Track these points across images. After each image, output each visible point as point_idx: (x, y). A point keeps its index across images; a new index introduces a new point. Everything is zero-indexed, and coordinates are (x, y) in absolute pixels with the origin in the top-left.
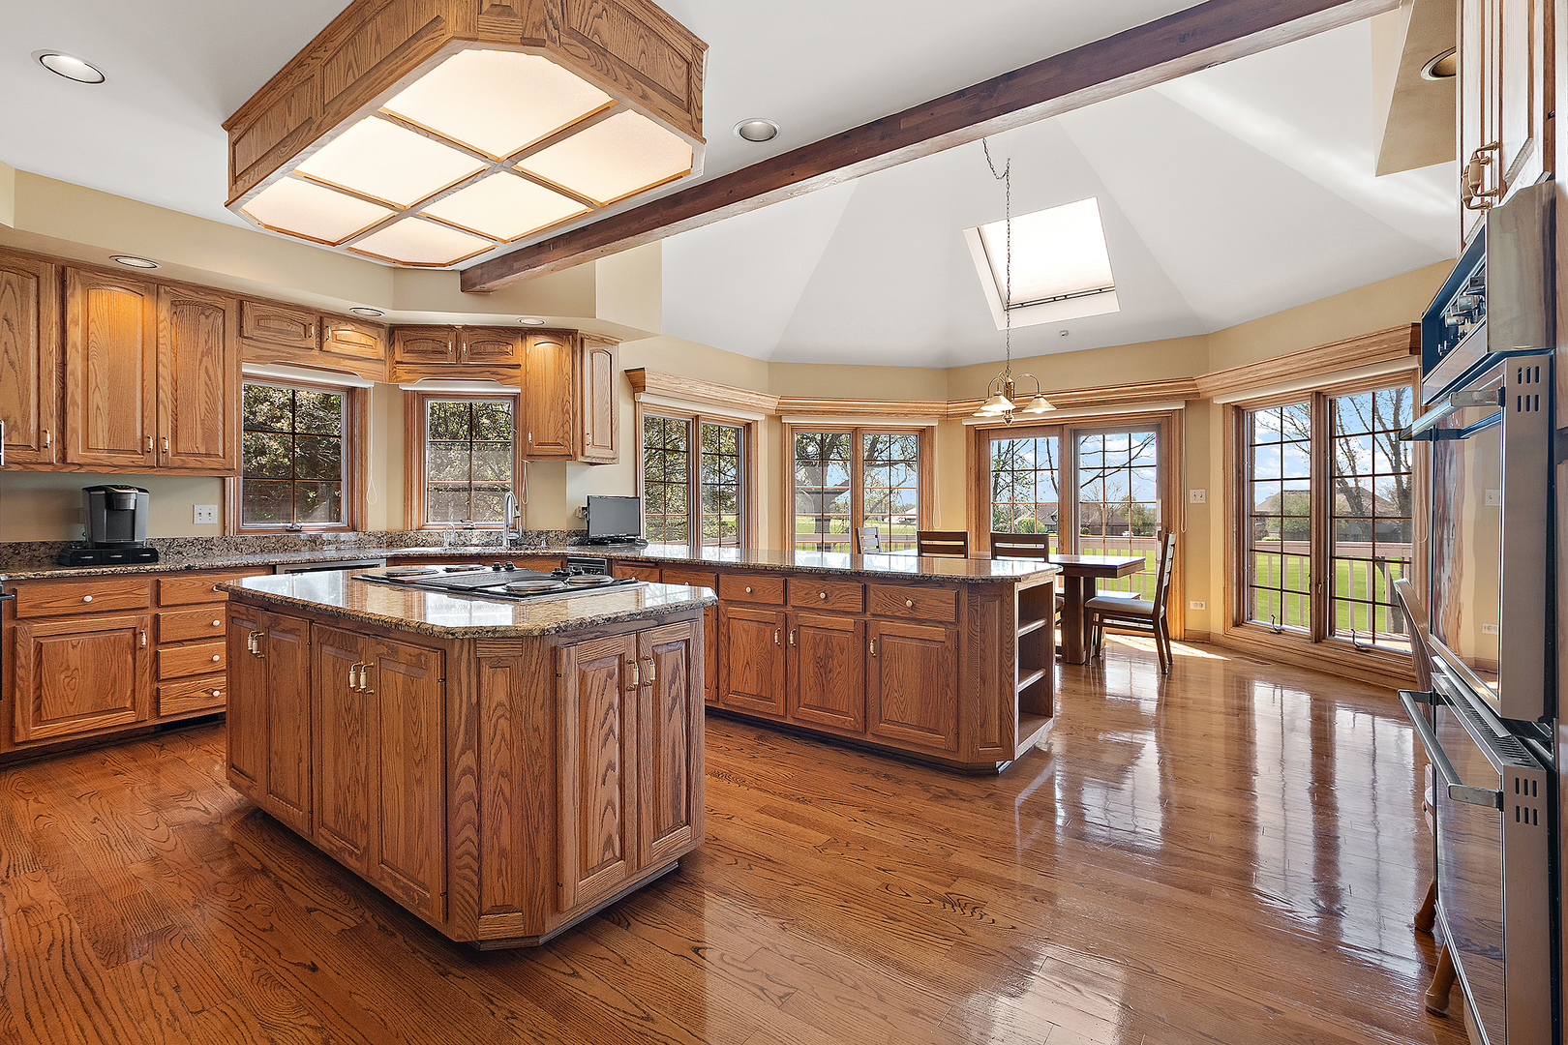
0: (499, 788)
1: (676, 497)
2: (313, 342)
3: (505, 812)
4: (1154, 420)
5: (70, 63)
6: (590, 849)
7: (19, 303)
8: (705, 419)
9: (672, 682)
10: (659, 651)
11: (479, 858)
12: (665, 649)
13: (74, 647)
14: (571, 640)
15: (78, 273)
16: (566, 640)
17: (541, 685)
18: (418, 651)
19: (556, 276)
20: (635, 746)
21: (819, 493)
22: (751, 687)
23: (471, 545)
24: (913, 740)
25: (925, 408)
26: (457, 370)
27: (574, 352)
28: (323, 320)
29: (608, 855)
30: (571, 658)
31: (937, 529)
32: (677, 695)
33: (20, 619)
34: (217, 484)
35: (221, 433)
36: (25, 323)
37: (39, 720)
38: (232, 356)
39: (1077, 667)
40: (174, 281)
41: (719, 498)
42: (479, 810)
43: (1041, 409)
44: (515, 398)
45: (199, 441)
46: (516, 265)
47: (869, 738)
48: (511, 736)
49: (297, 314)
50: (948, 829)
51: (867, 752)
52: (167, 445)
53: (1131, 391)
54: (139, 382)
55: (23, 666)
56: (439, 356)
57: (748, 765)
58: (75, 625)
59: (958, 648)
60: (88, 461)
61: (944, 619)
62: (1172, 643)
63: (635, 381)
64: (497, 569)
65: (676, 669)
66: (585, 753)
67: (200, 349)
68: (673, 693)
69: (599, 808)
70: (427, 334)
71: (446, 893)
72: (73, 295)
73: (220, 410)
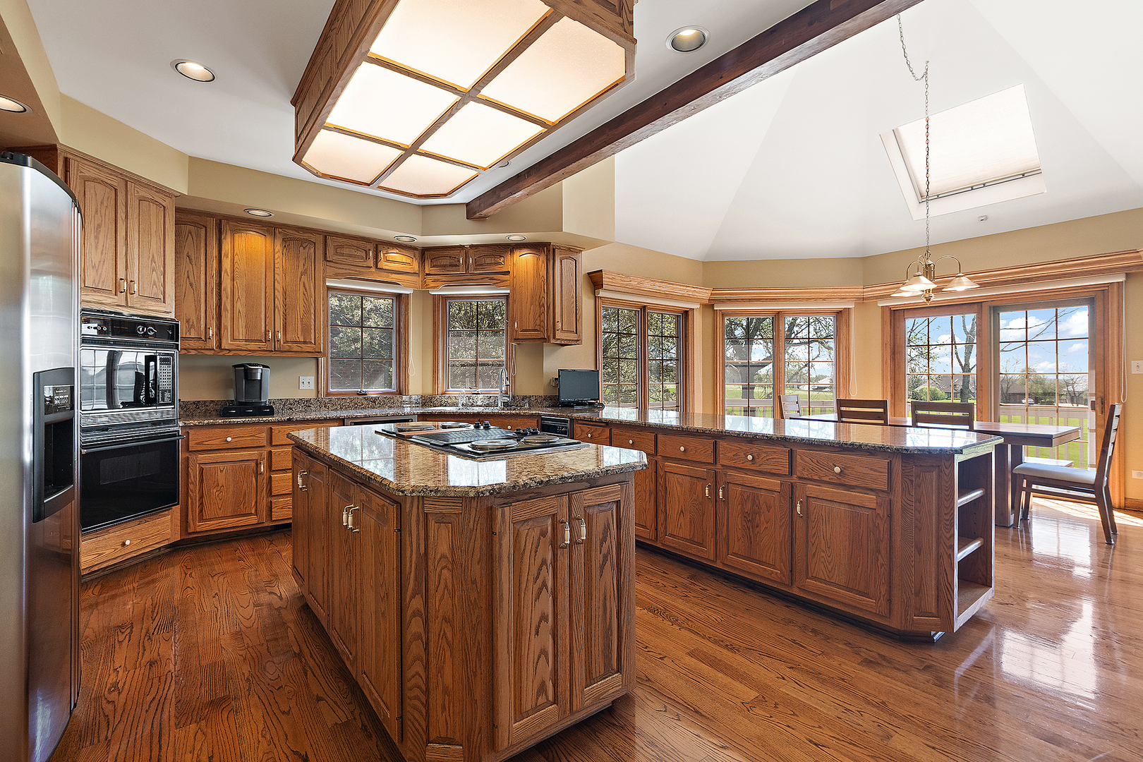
0: (442, 632)
1: (629, 369)
2: (371, 262)
3: (448, 654)
4: (1086, 294)
5: (194, 68)
6: (524, 693)
7: (195, 245)
8: (651, 309)
9: (604, 540)
10: (590, 511)
11: (427, 692)
12: (596, 509)
13: (221, 471)
14: (506, 501)
15: (228, 223)
16: (502, 501)
17: (478, 542)
18: (382, 502)
19: (530, 198)
20: (567, 600)
21: (745, 366)
22: (685, 532)
23: (477, 406)
24: (839, 599)
25: (842, 292)
26: (466, 277)
27: (548, 260)
28: (379, 246)
29: (542, 700)
30: (506, 516)
31: (854, 397)
32: (608, 553)
33: (191, 452)
34: (314, 362)
35: (313, 327)
36: (198, 258)
37: (201, 519)
38: (320, 274)
39: (1004, 530)
40: (285, 225)
41: (663, 372)
42: (426, 649)
43: (962, 286)
44: (507, 297)
45: (299, 333)
46: (502, 194)
47: (796, 591)
48: (453, 585)
49: (361, 243)
50: (883, 703)
51: (794, 603)
52: (280, 335)
53: (1060, 268)
54: (263, 294)
55: (192, 483)
56: (454, 268)
57: (680, 604)
58: (222, 457)
59: (890, 516)
60: (234, 347)
61: (874, 486)
62: (1115, 513)
63: (595, 280)
64: (477, 427)
65: (607, 528)
66: (519, 605)
67: (300, 271)
68: (605, 550)
69: (533, 656)
70: (446, 253)
71: (401, 717)
72: (225, 238)
73: (313, 311)
